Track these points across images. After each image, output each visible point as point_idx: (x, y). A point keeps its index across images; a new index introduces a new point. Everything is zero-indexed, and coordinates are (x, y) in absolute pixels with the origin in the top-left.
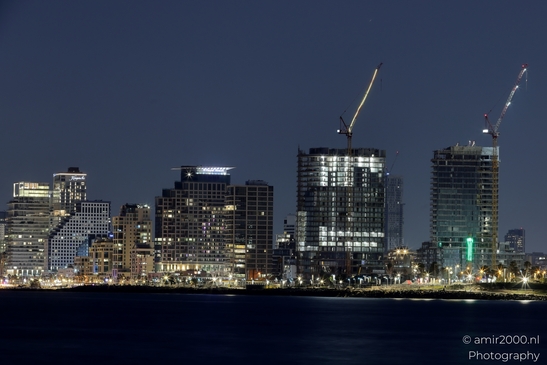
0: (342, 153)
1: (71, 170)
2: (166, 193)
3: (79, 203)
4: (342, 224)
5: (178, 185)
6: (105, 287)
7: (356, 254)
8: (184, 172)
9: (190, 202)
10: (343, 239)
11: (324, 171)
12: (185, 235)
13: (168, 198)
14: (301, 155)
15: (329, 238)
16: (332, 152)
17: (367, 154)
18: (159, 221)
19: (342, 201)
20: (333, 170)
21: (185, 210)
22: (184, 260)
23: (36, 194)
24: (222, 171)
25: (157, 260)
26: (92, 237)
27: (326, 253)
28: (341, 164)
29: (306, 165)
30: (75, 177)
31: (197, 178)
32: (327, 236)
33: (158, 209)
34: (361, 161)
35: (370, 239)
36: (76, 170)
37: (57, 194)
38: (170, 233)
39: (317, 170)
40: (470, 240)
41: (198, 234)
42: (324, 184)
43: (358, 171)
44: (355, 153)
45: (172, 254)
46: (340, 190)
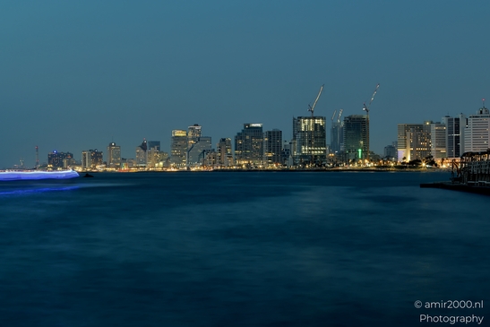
0: (309, 118)
1: (195, 125)
2: (239, 134)
3: (199, 138)
4: (310, 145)
5: (243, 131)
7: (316, 156)
8: (245, 126)
9: (248, 137)
10: (310, 151)
11: (303, 125)
12: (246, 150)
13: (239, 136)
14: (294, 119)
16: (306, 118)
17: (319, 119)
18: (236, 144)
19: (310, 136)
20: (306, 125)
21: (246, 140)
22: (246, 159)
23: (181, 135)
24: (259, 125)
25: (235, 159)
27: (304, 156)
28: (309, 123)
29: (297, 123)
30: (197, 128)
31: (249, 128)
32: (305, 150)
33: (236, 140)
34: (317, 121)
35: (320, 150)
36: (197, 125)
37: (190, 134)
38: (240, 149)
39: (300, 125)
40: (360, 150)
41: (251, 149)
42: (303, 130)
43: (316, 125)
44: (314, 118)
45: (241, 157)
46: (309, 132)
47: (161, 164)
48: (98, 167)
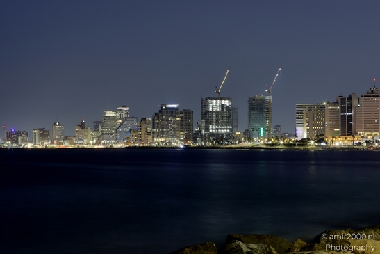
0: (217, 99)
1: (123, 107)
2: (156, 114)
3: (126, 118)
4: (217, 124)
5: (160, 111)
6: (135, 147)
7: (222, 134)
8: (162, 107)
9: (164, 117)
10: (217, 129)
11: (211, 106)
12: (163, 128)
13: (157, 116)
14: (202, 100)
15: (213, 129)
16: (213, 99)
17: (225, 100)
18: (153, 124)
19: (217, 116)
20: (214, 105)
21: (163, 120)
22: (163, 137)
23: (111, 115)
24: (175, 106)
25: (153, 137)
26: (131, 129)
27: (212, 134)
28: (217, 103)
29: (204, 104)
30: (124, 109)
31: (166, 109)
32: (212, 128)
33: (153, 120)
34: (223, 102)
35: (227, 129)
36: (125, 107)
37: (119, 115)
38: (158, 128)
39: (208, 105)
40: (262, 129)
41: (167, 128)
42: (211, 110)
43: (222, 106)
44: (221, 99)
45: (158, 135)
46: (216, 112)
47: (95, 141)
48: (45, 143)
